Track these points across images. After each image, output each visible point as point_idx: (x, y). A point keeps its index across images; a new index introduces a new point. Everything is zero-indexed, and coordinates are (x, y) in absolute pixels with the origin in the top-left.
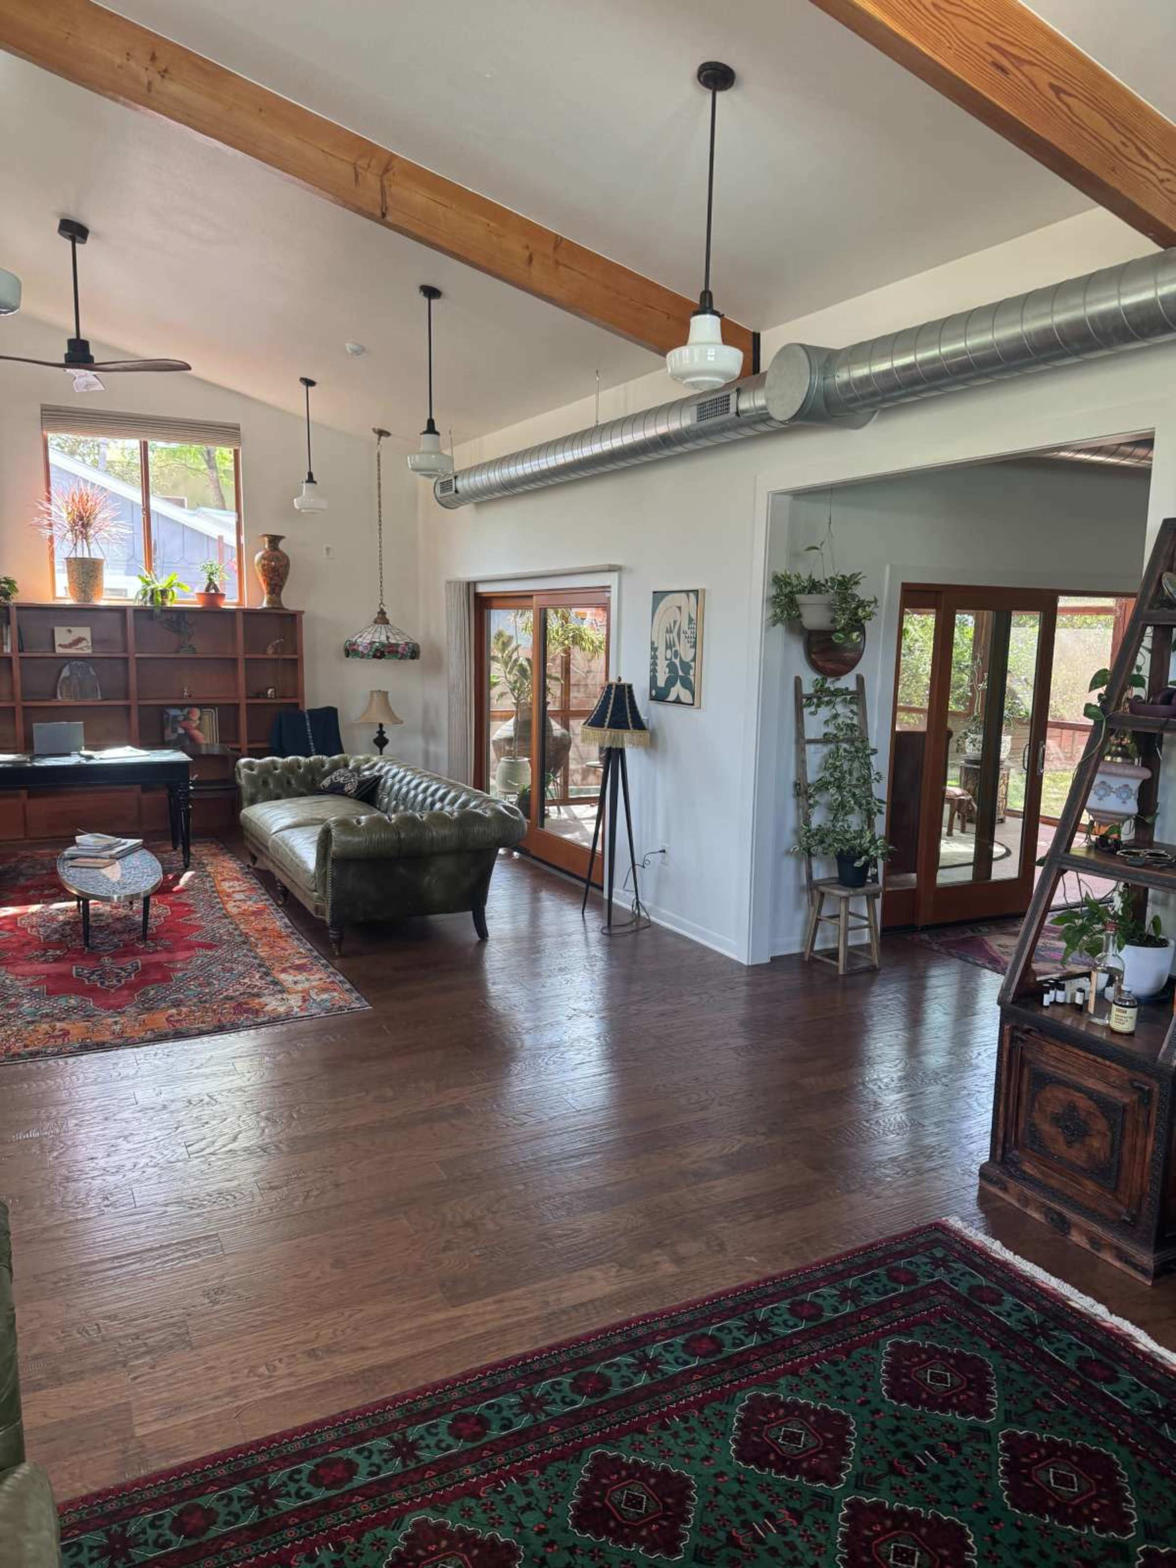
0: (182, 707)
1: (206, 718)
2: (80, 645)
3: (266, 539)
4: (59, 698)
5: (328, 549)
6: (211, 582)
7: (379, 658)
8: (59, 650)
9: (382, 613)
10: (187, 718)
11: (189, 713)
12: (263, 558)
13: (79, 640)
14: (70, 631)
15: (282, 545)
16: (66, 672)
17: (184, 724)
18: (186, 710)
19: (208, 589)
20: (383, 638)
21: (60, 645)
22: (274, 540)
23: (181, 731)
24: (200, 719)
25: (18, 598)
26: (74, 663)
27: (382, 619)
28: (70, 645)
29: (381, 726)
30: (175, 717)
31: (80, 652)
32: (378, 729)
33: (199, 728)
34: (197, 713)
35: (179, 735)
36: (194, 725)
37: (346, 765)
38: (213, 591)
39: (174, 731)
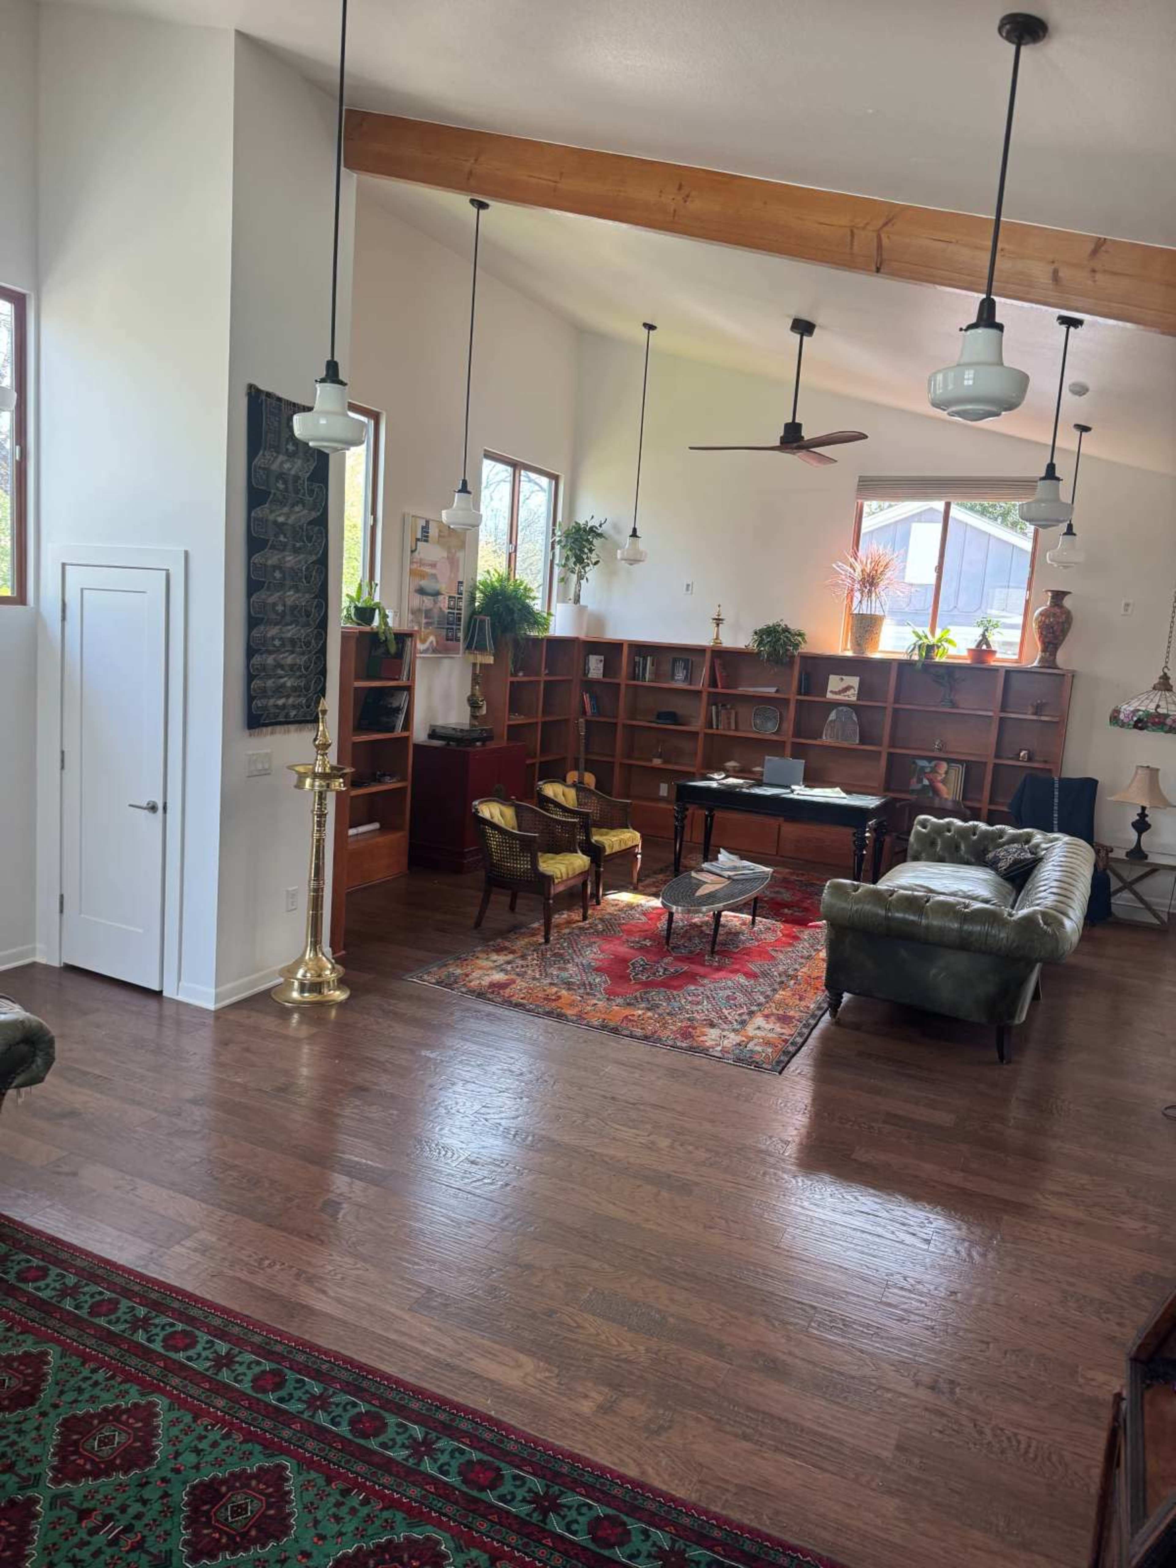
0: (930, 759)
1: (953, 774)
2: (848, 693)
3: (1050, 594)
4: (824, 738)
5: (1127, 605)
6: (984, 639)
7: (1141, 729)
8: (829, 695)
9: (1165, 677)
10: (934, 770)
11: (936, 766)
12: (1041, 614)
13: (848, 688)
14: (842, 679)
15: (1067, 602)
16: (833, 716)
17: (931, 776)
18: (933, 763)
19: (979, 644)
20: (1152, 708)
21: (831, 692)
22: (1058, 596)
23: (926, 782)
24: (946, 773)
25: (804, 649)
26: (841, 708)
27: (1164, 684)
28: (839, 693)
29: (1144, 808)
30: (923, 768)
31: (847, 698)
32: (1139, 811)
33: (944, 782)
34: (944, 766)
35: (925, 786)
36: (939, 778)
37: (1027, 842)
38: (984, 647)
39: (920, 781)
